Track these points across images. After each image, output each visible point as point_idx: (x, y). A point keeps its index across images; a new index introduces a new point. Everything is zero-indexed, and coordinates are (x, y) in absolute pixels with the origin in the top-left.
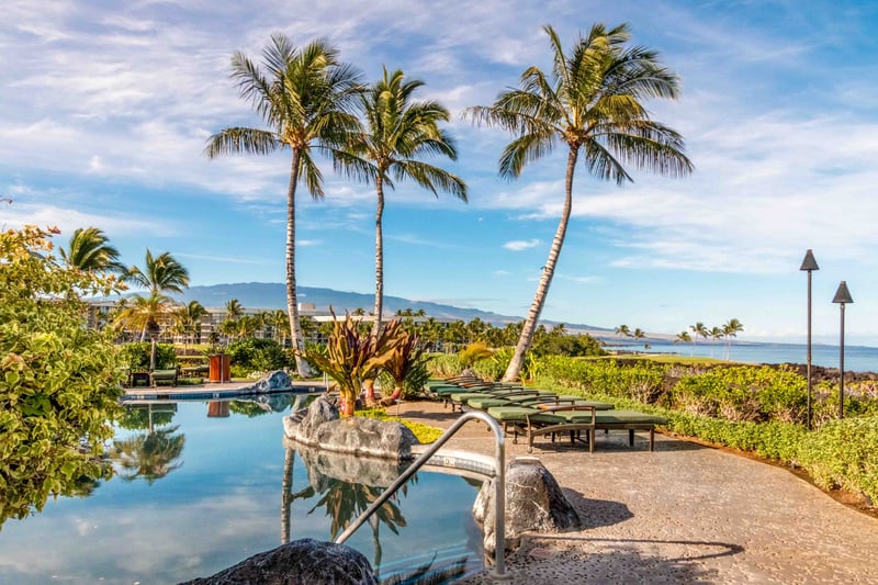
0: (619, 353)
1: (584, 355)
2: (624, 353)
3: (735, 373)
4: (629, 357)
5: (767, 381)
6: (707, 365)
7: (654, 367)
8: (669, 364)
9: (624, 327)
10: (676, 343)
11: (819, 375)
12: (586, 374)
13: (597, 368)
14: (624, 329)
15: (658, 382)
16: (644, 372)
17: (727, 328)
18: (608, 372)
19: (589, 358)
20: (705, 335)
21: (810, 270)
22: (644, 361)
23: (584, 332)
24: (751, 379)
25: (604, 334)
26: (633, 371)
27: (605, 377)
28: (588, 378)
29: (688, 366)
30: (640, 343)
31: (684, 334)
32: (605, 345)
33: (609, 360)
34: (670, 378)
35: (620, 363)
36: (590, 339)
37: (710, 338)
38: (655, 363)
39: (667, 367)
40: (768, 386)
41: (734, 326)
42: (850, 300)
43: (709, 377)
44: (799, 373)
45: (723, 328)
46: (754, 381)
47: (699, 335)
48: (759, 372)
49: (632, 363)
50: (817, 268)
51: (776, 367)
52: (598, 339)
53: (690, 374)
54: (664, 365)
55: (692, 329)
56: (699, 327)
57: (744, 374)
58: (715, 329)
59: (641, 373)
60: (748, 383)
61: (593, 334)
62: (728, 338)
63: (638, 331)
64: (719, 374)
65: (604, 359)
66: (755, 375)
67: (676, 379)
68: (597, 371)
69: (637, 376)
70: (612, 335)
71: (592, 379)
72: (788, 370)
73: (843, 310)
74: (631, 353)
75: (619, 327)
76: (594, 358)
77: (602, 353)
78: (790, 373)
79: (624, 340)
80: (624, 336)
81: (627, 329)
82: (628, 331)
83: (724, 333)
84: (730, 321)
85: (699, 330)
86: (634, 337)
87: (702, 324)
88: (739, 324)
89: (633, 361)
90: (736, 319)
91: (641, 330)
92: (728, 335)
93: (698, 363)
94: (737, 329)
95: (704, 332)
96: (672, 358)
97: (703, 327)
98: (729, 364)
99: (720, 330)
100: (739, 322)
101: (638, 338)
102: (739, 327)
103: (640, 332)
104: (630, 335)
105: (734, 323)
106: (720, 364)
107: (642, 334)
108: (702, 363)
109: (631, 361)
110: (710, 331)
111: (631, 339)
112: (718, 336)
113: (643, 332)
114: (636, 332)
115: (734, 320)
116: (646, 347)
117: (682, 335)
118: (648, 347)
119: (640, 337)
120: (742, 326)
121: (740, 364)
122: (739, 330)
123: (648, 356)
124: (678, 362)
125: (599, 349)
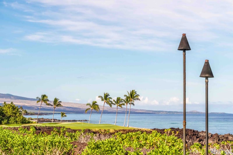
0: (39, 121)
1: (8, 123)
2: (43, 121)
3: (131, 137)
4: (47, 125)
5: (155, 144)
6: (112, 131)
7: (67, 134)
8: (80, 131)
9: (44, 96)
10: (87, 111)
11: (195, 137)
12: (7, 142)
13: (17, 136)
14: (44, 98)
15: (69, 148)
16: (57, 138)
17: (127, 98)
18: (27, 140)
19: (12, 126)
20: (111, 104)
21: (184, 50)
22: (59, 128)
23: (9, 102)
24: (143, 142)
25: (27, 104)
26: (48, 138)
27: (24, 144)
28: (9, 146)
29: (95, 133)
30: (57, 112)
31: (94, 104)
32: (27, 114)
33: (28, 128)
34: (79, 143)
35: (38, 130)
36: (14, 108)
37: (114, 106)
38: (69, 130)
39: (78, 133)
40: (155, 149)
41: (132, 96)
42: (212, 76)
43: (110, 142)
44: (179, 136)
45: (124, 98)
46: (145, 144)
47: (106, 105)
48: (149, 137)
49: (49, 130)
50: (190, 49)
51: (162, 132)
52: (22, 107)
53: (96, 139)
54: (75, 131)
55: (100, 99)
56: (106, 97)
57: (138, 138)
58: (118, 99)
59: (56, 140)
60: (141, 146)
61: (17, 103)
62: (128, 106)
63: (56, 100)
64: (119, 139)
65: (25, 127)
66: (146, 139)
67: (84, 145)
68: (18, 138)
69: (52, 143)
70: (34, 104)
71: (12, 146)
72: (171, 134)
73: (207, 83)
74: (49, 121)
75: (40, 97)
76: (16, 126)
77: (24, 121)
78: (172, 137)
79: (44, 109)
80: (44, 105)
81: (47, 98)
82: (48, 100)
83: (125, 102)
84: (130, 92)
85: (106, 100)
86: (52, 106)
87: (108, 94)
88: (136, 94)
89: (50, 128)
90: (134, 90)
91: (59, 100)
92: (128, 104)
93: (103, 130)
94: (135, 99)
95: (110, 101)
96: (83, 125)
97: (109, 97)
98: (128, 130)
99: (122, 99)
100: (136, 93)
101: (56, 107)
102: (137, 97)
103: (58, 102)
104: (49, 104)
105: (133, 93)
106: (122, 130)
107: (59, 103)
108: (107, 129)
109: (48, 128)
110: (114, 101)
111: (49, 108)
112: (120, 105)
113: (60, 102)
114: (54, 102)
115: (133, 91)
116: (62, 115)
117: (92, 104)
118: (64, 115)
119: (57, 106)
120: (139, 96)
121: (136, 129)
122: (136, 100)
123: (63, 123)
124: (88, 129)
125: (21, 117)
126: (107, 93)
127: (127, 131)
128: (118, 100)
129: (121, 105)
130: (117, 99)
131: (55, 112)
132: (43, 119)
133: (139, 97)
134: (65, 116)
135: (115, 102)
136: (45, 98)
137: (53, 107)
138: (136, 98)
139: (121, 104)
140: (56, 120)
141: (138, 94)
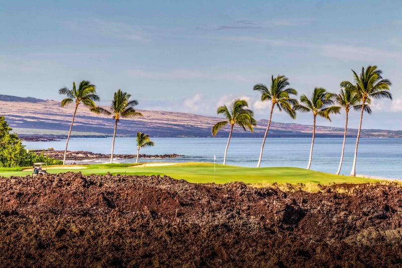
6: (311, 188)
9: (83, 86)
10: (216, 131)
14: (84, 92)
20: (292, 109)
30: (126, 132)
41: (369, 85)
56: (278, 89)
58: (319, 94)
63: (120, 98)
75: (71, 89)
77: (25, 160)
81: (92, 91)
82: (96, 98)
83: (343, 103)
84: (361, 72)
85: (278, 97)
86: (110, 113)
87: (285, 80)
88: (381, 80)
89: (124, 180)
90: (375, 67)
91: (129, 96)
92: (352, 108)
93: (285, 184)
94: (377, 94)
95: (290, 100)
96: (217, 171)
97: (287, 87)
98: (360, 185)
99: (332, 95)
100: (381, 75)
101: (121, 118)
102: (384, 87)
103: (127, 102)
104: (98, 110)
105: (370, 76)
106: (340, 186)
107: (130, 106)
108: (294, 182)
109: (119, 180)
110: (304, 99)
111: (57, 122)
112: (325, 112)
113: (135, 102)
114: (115, 103)
115: (369, 68)
116: (140, 142)
117: (233, 109)
118: (145, 141)
119: (125, 114)
120: (390, 84)
121: (384, 183)
122: (381, 96)
123: (147, 165)
124: (239, 181)
125: (17, 146)
126: (281, 75)
127: (357, 187)
128: (319, 96)
129: (329, 112)
130: (315, 95)
131: (74, 133)
132: (52, 150)
133: (389, 86)
134: (150, 144)
135: (309, 103)
136: (87, 92)
137: (111, 117)
138: (379, 91)
139: (329, 110)
140: (91, 153)
141: (384, 78)
